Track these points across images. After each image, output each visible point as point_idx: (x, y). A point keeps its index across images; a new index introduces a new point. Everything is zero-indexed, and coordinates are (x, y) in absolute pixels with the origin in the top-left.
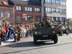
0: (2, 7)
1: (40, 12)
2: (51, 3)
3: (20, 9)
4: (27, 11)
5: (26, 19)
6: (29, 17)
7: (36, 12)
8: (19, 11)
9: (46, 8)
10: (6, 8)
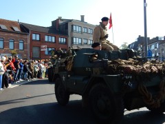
0: (11, 35)
1: (66, 43)
2: (82, 33)
3: (38, 39)
4: (48, 42)
5: (46, 53)
6: (50, 49)
7: (61, 43)
8: (36, 40)
9: (74, 39)
10: (17, 36)
